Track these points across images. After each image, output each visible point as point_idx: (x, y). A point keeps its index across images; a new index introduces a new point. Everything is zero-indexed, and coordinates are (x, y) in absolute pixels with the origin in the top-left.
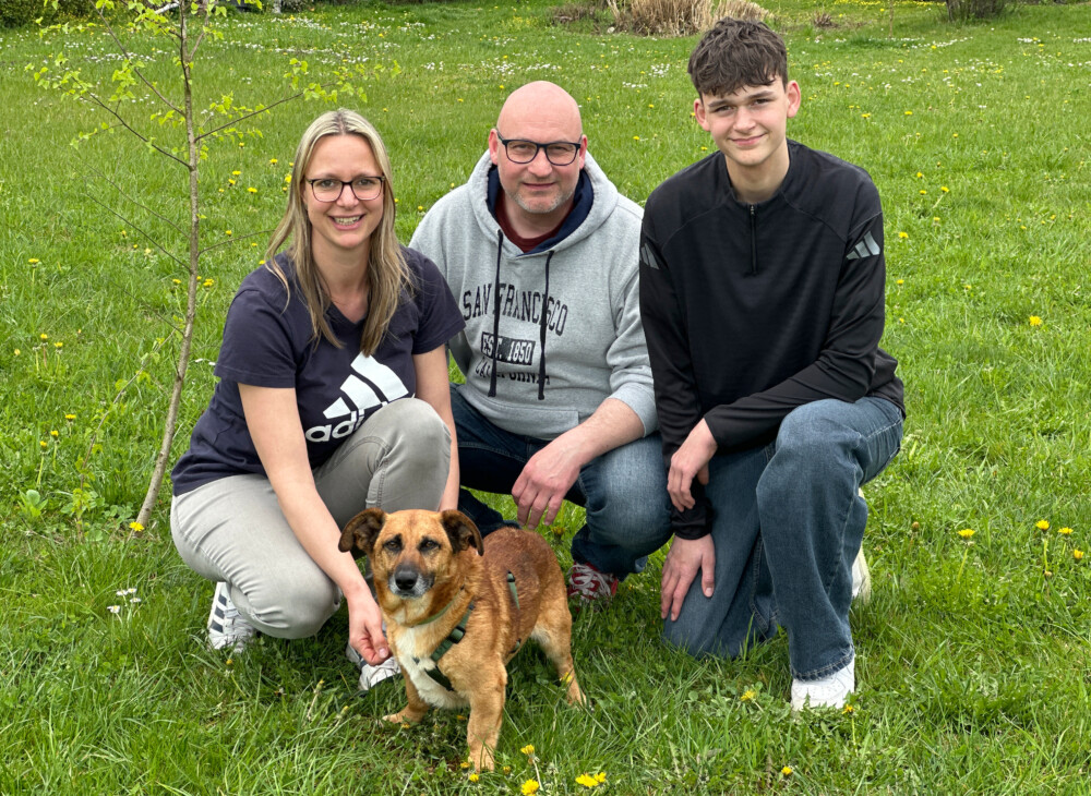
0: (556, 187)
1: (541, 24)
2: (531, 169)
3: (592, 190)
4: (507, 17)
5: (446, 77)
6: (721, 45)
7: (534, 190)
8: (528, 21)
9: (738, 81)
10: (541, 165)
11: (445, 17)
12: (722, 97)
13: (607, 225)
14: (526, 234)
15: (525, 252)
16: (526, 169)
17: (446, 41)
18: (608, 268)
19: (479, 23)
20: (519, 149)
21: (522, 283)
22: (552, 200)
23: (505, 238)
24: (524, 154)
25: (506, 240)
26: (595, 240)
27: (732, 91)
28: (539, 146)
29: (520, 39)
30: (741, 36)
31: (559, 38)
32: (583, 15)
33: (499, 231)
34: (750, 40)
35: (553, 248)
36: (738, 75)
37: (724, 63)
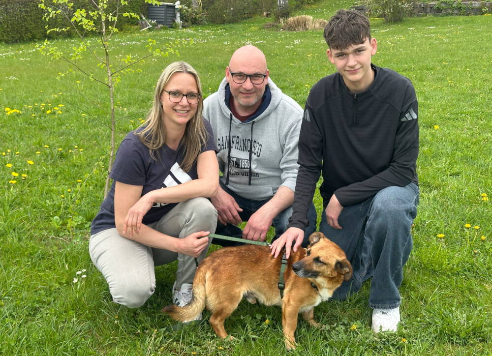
0: (255, 94)
1: (260, 29)
2: (243, 86)
3: (271, 93)
4: (250, 27)
5: (230, 46)
6: (340, 25)
7: (245, 95)
8: (256, 28)
9: (349, 42)
10: (248, 84)
11: (231, 28)
12: (341, 50)
13: (278, 108)
14: (243, 114)
15: (243, 122)
16: (241, 86)
17: (231, 35)
18: (278, 127)
19: (241, 29)
20: (238, 77)
21: (242, 135)
22: (253, 100)
23: (233, 116)
24: (240, 79)
25: (233, 117)
26: (273, 115)
27: (346, 47)
28: (247, 76)
29: (253, 34)
30: (349, 20)
31: (265, 33)
32: (273, 26)
33: (231, 114)
34: (354, 22)
35: (254, 120)
36: (348, 40)
37: (342, 34)
